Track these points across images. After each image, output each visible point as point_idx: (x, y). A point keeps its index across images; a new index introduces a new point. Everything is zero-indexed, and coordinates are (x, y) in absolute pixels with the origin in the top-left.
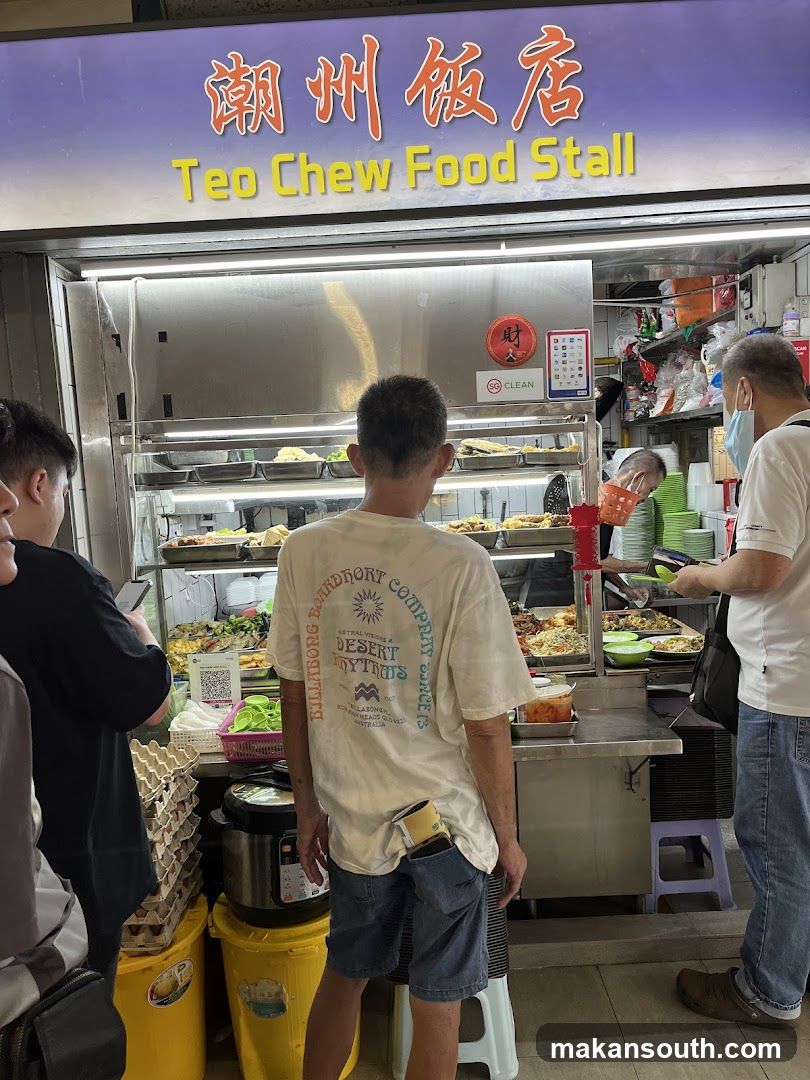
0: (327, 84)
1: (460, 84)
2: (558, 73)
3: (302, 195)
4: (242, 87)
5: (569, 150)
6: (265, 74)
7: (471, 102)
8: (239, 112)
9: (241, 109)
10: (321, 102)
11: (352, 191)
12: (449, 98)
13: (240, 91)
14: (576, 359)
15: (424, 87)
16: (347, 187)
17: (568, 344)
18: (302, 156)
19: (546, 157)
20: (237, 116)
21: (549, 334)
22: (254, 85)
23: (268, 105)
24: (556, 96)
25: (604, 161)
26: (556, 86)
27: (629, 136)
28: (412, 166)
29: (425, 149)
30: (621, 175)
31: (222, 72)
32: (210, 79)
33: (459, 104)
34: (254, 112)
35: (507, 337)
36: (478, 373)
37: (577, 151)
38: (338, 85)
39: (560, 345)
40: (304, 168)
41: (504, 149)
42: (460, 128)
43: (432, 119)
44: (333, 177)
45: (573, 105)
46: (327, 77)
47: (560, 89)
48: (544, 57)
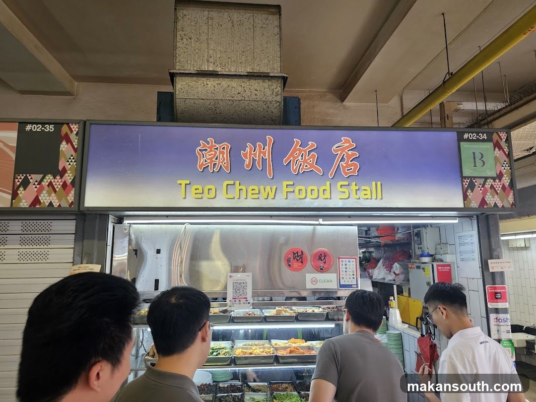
0: (250, 154)
1: (307, 158)
2: (349, 156)
3: (236, 199)
4: (213, 153)
5: (354, 187)
6: (223, 148)
7: (312, 166)
8: (211, 163)
9: (212, 161)
10: (247, 161)
11: (258, 198)
12: (302, 163)
13: (212, 154)
14: (351, 270)
15: (292, 158)
16: (256, 196)
17: (348, 263)
18: (237, 183)
19: (343, 189)
20: (209, 164)
21: (339, 258)
22: (218, 152)
23: (224, 160)
25: (369, 192)
26: (347, 162)
27: (379, 183)
28: (285, 190)
29: (291, 183)
30: (376, 199)
31: (204, 146)
32: (199, 148)
33: (306, 166)
34: (217, 163)
35: (320, 258)
36: (307, 274)
37: (357, 188)
38: (255, 155)
39: (344, 263)
40: (238, 187)
41: (326, 185)
42: (306, 175)
43: (295, 171)
44: (250, 192)
45: (355, 169)
46: (251, 152)
47: (350, 163)
48: (343, 150)
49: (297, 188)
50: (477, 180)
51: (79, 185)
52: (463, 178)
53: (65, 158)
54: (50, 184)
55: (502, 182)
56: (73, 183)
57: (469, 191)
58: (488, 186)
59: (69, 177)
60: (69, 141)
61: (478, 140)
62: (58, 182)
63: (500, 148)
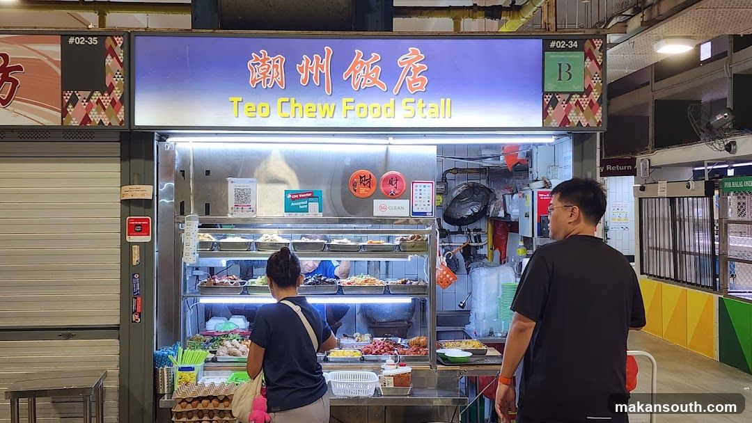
0: (307, 68)
1: (369, 72)
2: (416, 70)
3: (291, 117)
4: (266, 67)
5: (420, 105)
6: (277, 62)
7: (374, 80)
8: (264, 78)
9: (265, 76)
10: (303, 76)
11: (315, 117)
12: (364, 78)
13: (265, 69)
14: (427, 196)
15: (353, 72)
16: (314, 115)
17: (422, 188)
18: (293, 100)
19: (409, 107)
20: (262, 80)
21: (413, 183)
22: (271, 66)
23: (277, 76)
24: (415, 80)
25: (436, 110)
26: (414, 77)
27: (448, 100)
28: (345, 107)
29: (352, 100)
30: (444, 118)
31: (257, 59)
32: (250, 62)
33: (369, 81)
34: (271, 78)
35: (391, 183)
36: (375, 200)
37: (424, 106)
38: (312, 68)
39: (418, 188)
40: (293, 104)
41: (389, 102)
42: (369, 91)
43: (356, 87)
44: (306, 110)
45: (422, 84)
46: (307, 66)
47: (417, 77)
48: (410, 62)
49: (359, 105)
50: (560, 96)
51: (128, 102)
52: (545, 93)
53: (112, 73)
54: (99, 101)
55: (590, 98)
56: (122, 100)
57: (550, 108)
58: (572, 102)
59: (117, 94)
60: (114, 55)
61: (567, 49)
62: (106, 99)
63: (593, 58)
